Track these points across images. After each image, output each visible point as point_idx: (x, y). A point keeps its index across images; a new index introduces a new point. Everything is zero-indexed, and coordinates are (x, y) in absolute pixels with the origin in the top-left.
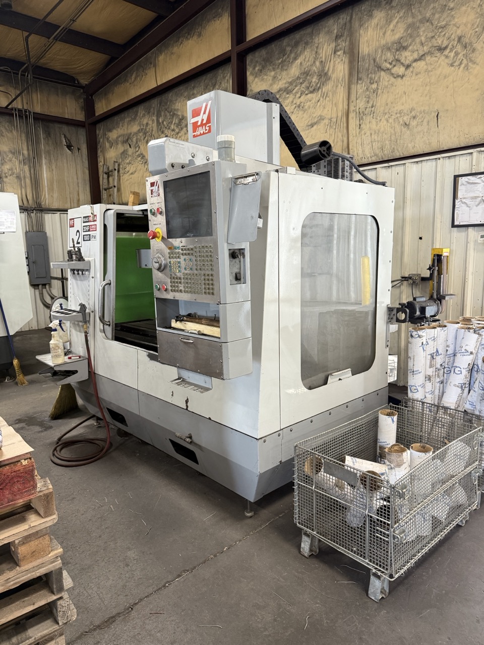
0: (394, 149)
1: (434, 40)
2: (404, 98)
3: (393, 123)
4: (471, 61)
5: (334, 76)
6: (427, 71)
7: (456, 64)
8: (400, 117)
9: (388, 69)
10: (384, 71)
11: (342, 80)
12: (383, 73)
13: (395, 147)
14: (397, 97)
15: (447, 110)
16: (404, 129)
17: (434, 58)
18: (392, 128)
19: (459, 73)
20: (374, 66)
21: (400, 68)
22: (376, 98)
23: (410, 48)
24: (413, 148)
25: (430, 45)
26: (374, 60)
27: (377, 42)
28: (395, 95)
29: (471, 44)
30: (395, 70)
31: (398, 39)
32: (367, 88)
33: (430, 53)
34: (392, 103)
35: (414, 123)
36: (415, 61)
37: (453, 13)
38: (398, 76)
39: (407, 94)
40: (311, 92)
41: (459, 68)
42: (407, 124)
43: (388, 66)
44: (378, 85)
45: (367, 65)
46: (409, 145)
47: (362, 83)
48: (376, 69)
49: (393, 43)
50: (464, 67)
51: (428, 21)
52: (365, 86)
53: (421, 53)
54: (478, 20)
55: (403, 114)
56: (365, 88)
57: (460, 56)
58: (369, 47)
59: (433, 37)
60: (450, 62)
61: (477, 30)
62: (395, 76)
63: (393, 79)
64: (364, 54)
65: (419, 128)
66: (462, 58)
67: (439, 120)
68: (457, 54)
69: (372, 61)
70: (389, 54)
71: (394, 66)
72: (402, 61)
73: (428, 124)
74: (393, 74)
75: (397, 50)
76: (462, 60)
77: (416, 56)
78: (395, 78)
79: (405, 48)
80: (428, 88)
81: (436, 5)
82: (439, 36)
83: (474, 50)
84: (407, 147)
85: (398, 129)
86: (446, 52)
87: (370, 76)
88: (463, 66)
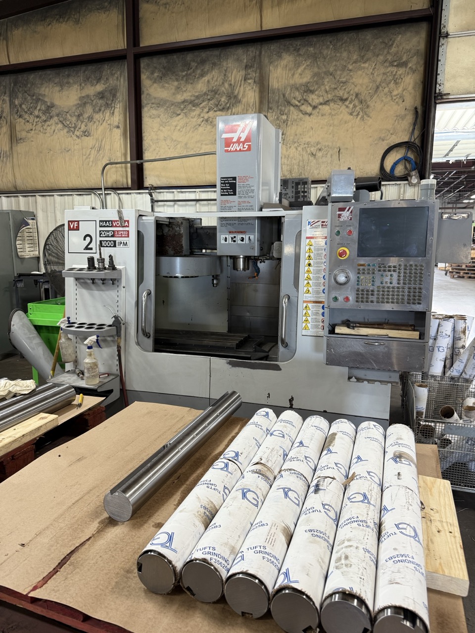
0: (301, 173)
1: (336, 91)
2: (311, 132)
3: (301, 151)
4: (366, 114)
5: (244, 100)
6: (330, 114)
7: (355, 114)
8: (308, 147)
9: (297, 106)
10: (294, 106)
11: (253, 105)
12: (292, 108)
13: (303, 172)
14: (305, 130)
15: (347, 149)
16: (311, 158)
17: (337, 106)
18: (300, 155)
19: (357, 121)
20: (284, 100)
21: (308, 107)
22: (286, 127)
23: (317, 93)
24: (318, 174)
25: (333, 94)
26: (284, 96)
27: (286, 81)
28: (304, 129)
29: (365, 101)
30: (303, 108)
31: (306, 83)
32: (277, 118)
33: (332, 100)
34: (300, 134)
35: (319, 154)
36: (321, 104)
37: (352, 74)
38: (306, 113)
39: (314, 129)
40: (220, 110)
41: (357, 118)
42: (314, 154)
43: (297, 103)
44: (287, 117)
45: (277, 98)
46: (315, 172)
47: (273, 112)
48: (286, 103)
49: (301, 85)
50: (361, 118)
51: (331, 75)
52: (275, 115)
53: (326, 99)
54: (371, 84)
55: (310, 145)
56: (276, 117)
57: (358, 108)
58: (278, 83)
59: (336, 89)
60: (350, 112)
61: (370, 91)
62: (304, 113)
63: (301, 115)
64: (274, 88)
65: (324, 159)
66: (359, 110)
67: (340, 155)
68: (355, 106)
69: (282, 95)
70: (297, 93)
71: (303, 104)
72: (309, 102)
73: (331, 157)
74: (301, 111)
75: (305, 92)
76: (359, 112)
77: (321, 100)
78: (303, 114)
79: (312, 92)
80: (331, 128)
81: (338, 63)
82: (340, 89)
83: (368, 107)
84: (313, 173)
85: (306, 157)
86: (347, 103)
87: (280, 107)
88: (360, 116)
